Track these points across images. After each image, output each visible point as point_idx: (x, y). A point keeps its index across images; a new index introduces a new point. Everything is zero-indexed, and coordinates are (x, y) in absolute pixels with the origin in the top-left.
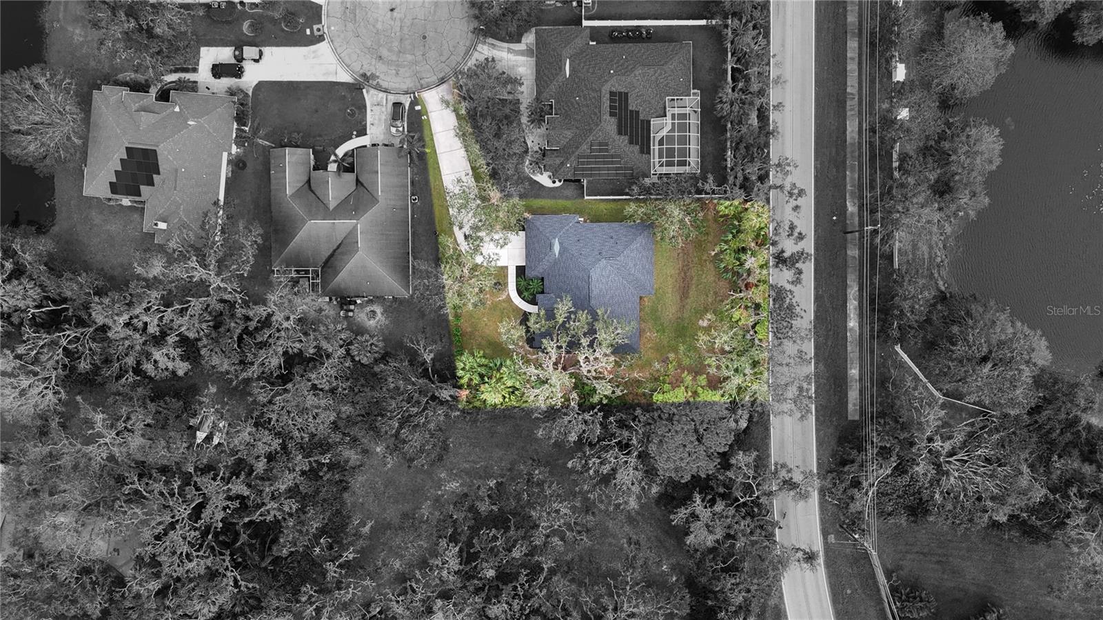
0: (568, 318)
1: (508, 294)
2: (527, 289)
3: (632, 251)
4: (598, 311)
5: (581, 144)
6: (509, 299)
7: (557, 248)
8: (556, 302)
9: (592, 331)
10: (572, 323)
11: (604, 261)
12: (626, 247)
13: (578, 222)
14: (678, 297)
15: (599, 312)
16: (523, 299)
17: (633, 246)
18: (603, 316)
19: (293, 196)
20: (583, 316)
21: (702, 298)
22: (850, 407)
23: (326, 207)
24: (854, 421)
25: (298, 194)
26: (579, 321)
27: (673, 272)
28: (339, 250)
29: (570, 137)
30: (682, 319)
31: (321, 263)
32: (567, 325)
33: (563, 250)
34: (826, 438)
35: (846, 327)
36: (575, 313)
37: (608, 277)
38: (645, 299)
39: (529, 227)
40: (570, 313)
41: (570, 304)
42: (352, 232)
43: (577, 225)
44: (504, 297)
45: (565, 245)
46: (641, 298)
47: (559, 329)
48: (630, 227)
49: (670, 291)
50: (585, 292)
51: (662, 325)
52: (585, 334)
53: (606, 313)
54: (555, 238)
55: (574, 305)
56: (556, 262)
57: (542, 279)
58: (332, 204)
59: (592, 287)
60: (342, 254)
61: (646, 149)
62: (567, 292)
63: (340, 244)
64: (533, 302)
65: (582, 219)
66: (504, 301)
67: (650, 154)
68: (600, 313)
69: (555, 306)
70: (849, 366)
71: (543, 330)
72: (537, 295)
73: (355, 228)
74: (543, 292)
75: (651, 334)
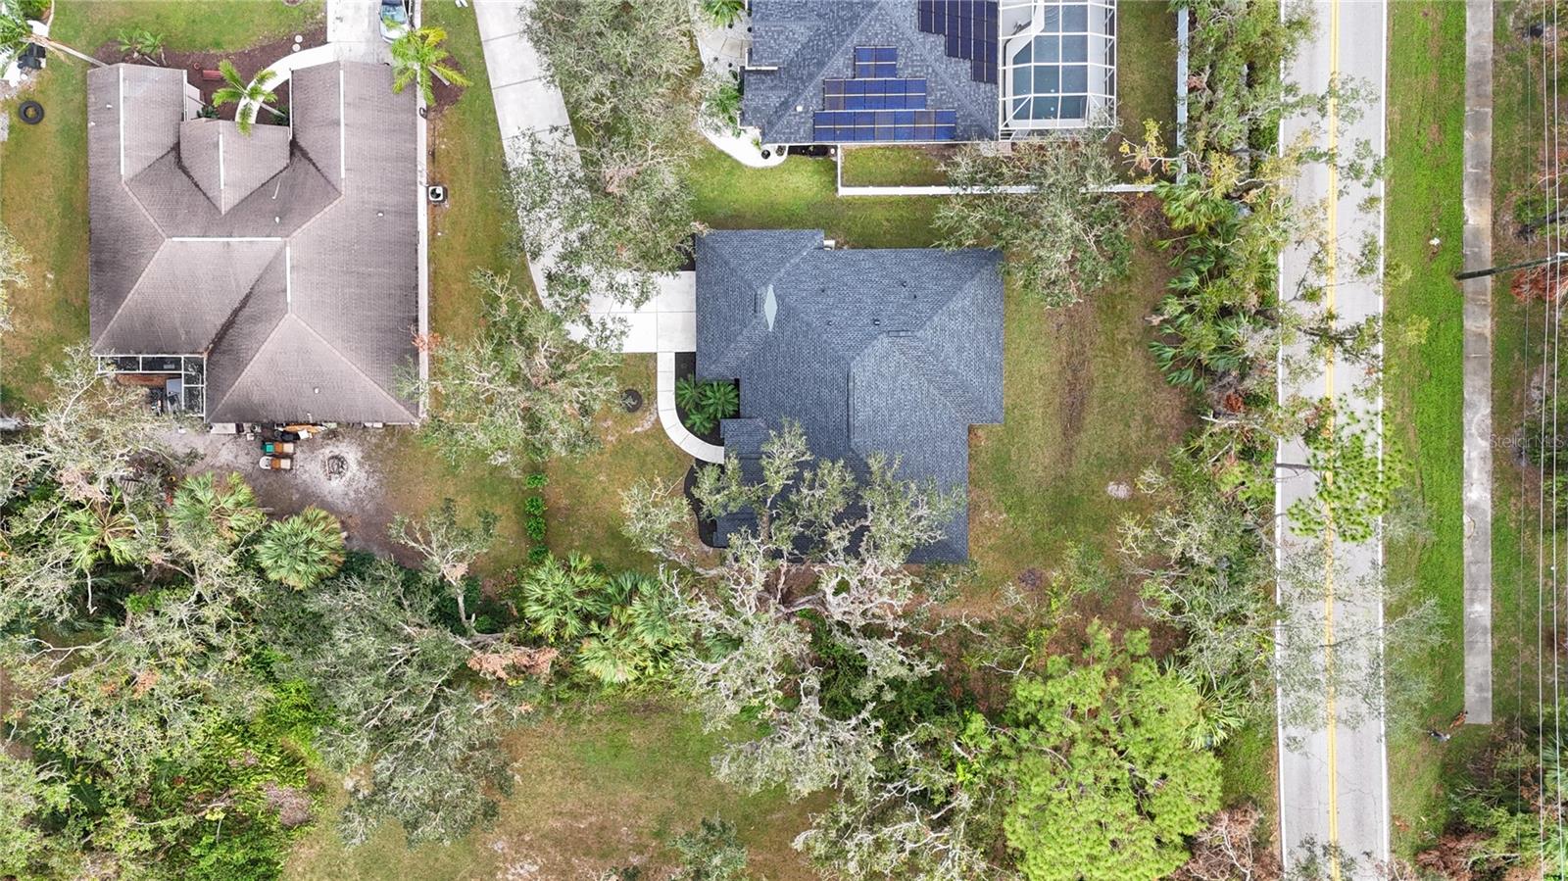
0: (798, 478)
1: (658, 420)
2: (699, 408)
3: (952, 316)
4: (871, 461)
5: (829, 54)
6: (658, 430)
7: (770, 308)
8: (767, 439)
9: (855, 510)
10: (805, 491)
11: (883, 343)
12: (937, 306)
13: (821, 248)
14: (1058, 430)
15: (875, 465)
16: (691, 429)
17: (956, 305)
18: (884, 474)
19: (137, 180)
20: (834, 475)
21: (1116, 430)
22: (1471, 693)
23: (212, 204)
24: (1479, 727)
25: (148, 176)
26: (822, 486)
27: (1046, 369)
28: (246, 311)
29: (804, 40)
30: (1067, 479)
31: (205, 343)
32: (794, 498)
33: (786, 313)
34: (1412, 768)
35: (1461, 501)
36: (813, 466)
37: (895, 379)
38: (980, 433)
39: (705, 260)
40: (802, 465)
41: (801, 444)
42: (272, 268)
43: (821, 254)
44: (647, 426)
45: (791, 301)
46: (971, 430)
47: (774, 505)
48: (949, 258)
49: (1038, 412)
50: (837, 413)
51: (1019, 492)
52: (838, 519)
53: (890, 464)
54: (765, 284)
55: (812, 446)
56: (768, 343)
57: (737, 383)
58: (227, 199)
59: (856, 401)
60: (254, 319)
61: (985, 70)
62: (793, 414)
63: (248, 297)
64: (713, 437)
65: (832, 243)
66: (646, 435)
67: (996, 83)
68: (875, 468)
69: (765, 448)
70: (1467, 595)
71: (733, 507)
72: (724, 422)
73: (279, 256)
74: (737, 415)
75: (996, 517)
